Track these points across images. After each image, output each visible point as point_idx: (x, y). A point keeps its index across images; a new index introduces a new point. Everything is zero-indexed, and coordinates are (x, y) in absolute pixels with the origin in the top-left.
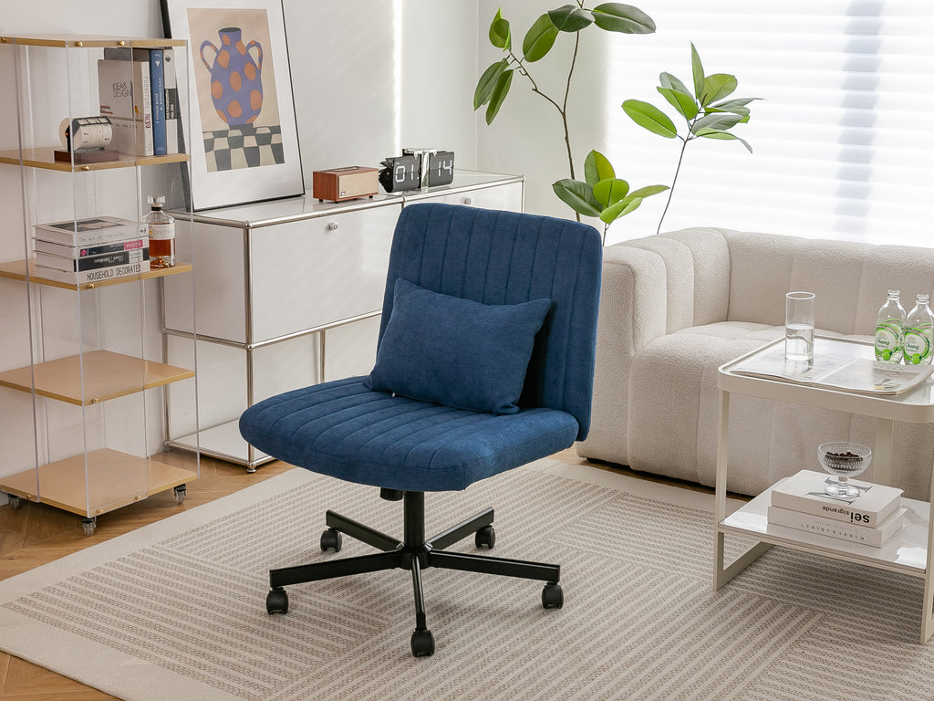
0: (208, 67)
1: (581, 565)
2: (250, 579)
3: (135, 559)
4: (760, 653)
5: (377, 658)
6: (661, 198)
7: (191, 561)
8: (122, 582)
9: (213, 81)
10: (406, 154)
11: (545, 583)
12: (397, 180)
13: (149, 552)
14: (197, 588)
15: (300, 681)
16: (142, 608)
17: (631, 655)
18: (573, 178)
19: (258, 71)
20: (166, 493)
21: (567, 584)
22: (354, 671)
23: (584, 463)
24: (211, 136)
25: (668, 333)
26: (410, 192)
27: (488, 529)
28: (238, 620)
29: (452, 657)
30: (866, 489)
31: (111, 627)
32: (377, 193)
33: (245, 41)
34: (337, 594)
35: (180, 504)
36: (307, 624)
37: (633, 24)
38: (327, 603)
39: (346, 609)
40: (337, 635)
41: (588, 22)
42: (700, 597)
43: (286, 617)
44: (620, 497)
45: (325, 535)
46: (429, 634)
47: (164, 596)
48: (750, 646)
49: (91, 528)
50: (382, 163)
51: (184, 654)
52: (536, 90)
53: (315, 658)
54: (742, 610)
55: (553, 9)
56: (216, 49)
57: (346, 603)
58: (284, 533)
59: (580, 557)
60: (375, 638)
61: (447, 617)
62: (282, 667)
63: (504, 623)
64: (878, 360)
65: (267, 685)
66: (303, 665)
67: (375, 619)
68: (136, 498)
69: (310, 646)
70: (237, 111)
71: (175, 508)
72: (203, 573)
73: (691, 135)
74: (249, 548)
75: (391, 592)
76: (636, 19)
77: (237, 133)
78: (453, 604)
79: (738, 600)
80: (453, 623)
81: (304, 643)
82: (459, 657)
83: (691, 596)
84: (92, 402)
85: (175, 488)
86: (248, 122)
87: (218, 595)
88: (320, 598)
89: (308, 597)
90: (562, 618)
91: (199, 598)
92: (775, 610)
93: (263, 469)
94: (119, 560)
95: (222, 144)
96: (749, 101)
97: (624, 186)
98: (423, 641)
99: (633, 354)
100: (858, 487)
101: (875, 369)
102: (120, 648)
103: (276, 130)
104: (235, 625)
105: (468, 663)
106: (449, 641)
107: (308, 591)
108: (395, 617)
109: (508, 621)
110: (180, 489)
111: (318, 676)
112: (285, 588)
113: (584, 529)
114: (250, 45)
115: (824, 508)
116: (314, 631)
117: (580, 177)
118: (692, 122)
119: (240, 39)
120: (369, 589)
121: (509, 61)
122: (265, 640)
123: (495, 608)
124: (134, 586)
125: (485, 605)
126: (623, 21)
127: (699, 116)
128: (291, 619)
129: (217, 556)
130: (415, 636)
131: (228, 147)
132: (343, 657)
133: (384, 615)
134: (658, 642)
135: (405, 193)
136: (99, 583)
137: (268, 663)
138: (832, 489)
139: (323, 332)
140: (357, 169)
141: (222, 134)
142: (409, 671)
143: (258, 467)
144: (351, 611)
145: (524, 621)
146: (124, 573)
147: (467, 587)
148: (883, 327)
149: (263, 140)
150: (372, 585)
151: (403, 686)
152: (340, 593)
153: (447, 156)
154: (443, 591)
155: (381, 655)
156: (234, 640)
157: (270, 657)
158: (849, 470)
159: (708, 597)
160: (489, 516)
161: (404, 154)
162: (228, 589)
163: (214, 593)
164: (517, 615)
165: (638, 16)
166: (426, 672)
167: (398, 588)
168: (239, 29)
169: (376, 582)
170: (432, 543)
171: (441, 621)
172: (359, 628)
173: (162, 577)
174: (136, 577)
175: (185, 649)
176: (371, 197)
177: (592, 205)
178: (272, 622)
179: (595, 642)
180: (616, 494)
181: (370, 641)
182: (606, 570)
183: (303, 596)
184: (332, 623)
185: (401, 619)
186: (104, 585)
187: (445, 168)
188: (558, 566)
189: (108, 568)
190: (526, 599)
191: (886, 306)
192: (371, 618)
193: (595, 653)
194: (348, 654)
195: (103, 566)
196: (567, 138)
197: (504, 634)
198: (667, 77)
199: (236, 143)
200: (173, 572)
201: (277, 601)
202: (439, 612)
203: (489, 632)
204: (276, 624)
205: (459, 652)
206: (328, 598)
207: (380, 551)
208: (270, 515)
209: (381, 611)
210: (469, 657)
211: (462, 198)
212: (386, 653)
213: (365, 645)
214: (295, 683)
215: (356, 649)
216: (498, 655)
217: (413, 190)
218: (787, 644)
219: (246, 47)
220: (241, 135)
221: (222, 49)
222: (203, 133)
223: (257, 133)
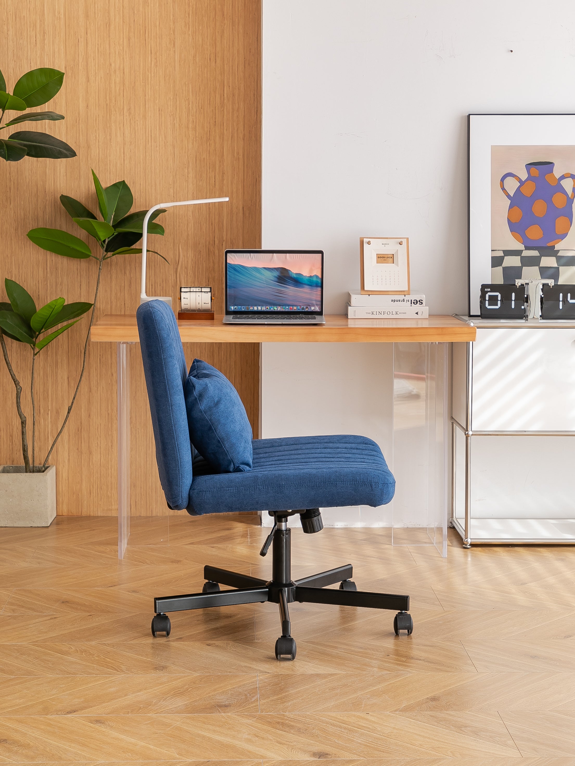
0: (508, 196)
9: (511, 207)
19: (570, 200)
24: (500, 254)
33: (557, 173)
56: (520, 180)
70: (535, 234)
77: (535, 253)
86: (549, 245)
95: (512, 262)
114: (563, 177)
119: (553, 172)
131: (520, 265)
141: (508, 253)
168: (552, 163)
199: (531, 262)
219: (557, 178)
220: (539, 255)
221: (526, 180)
222: (492, 250)
223: (558, 255)
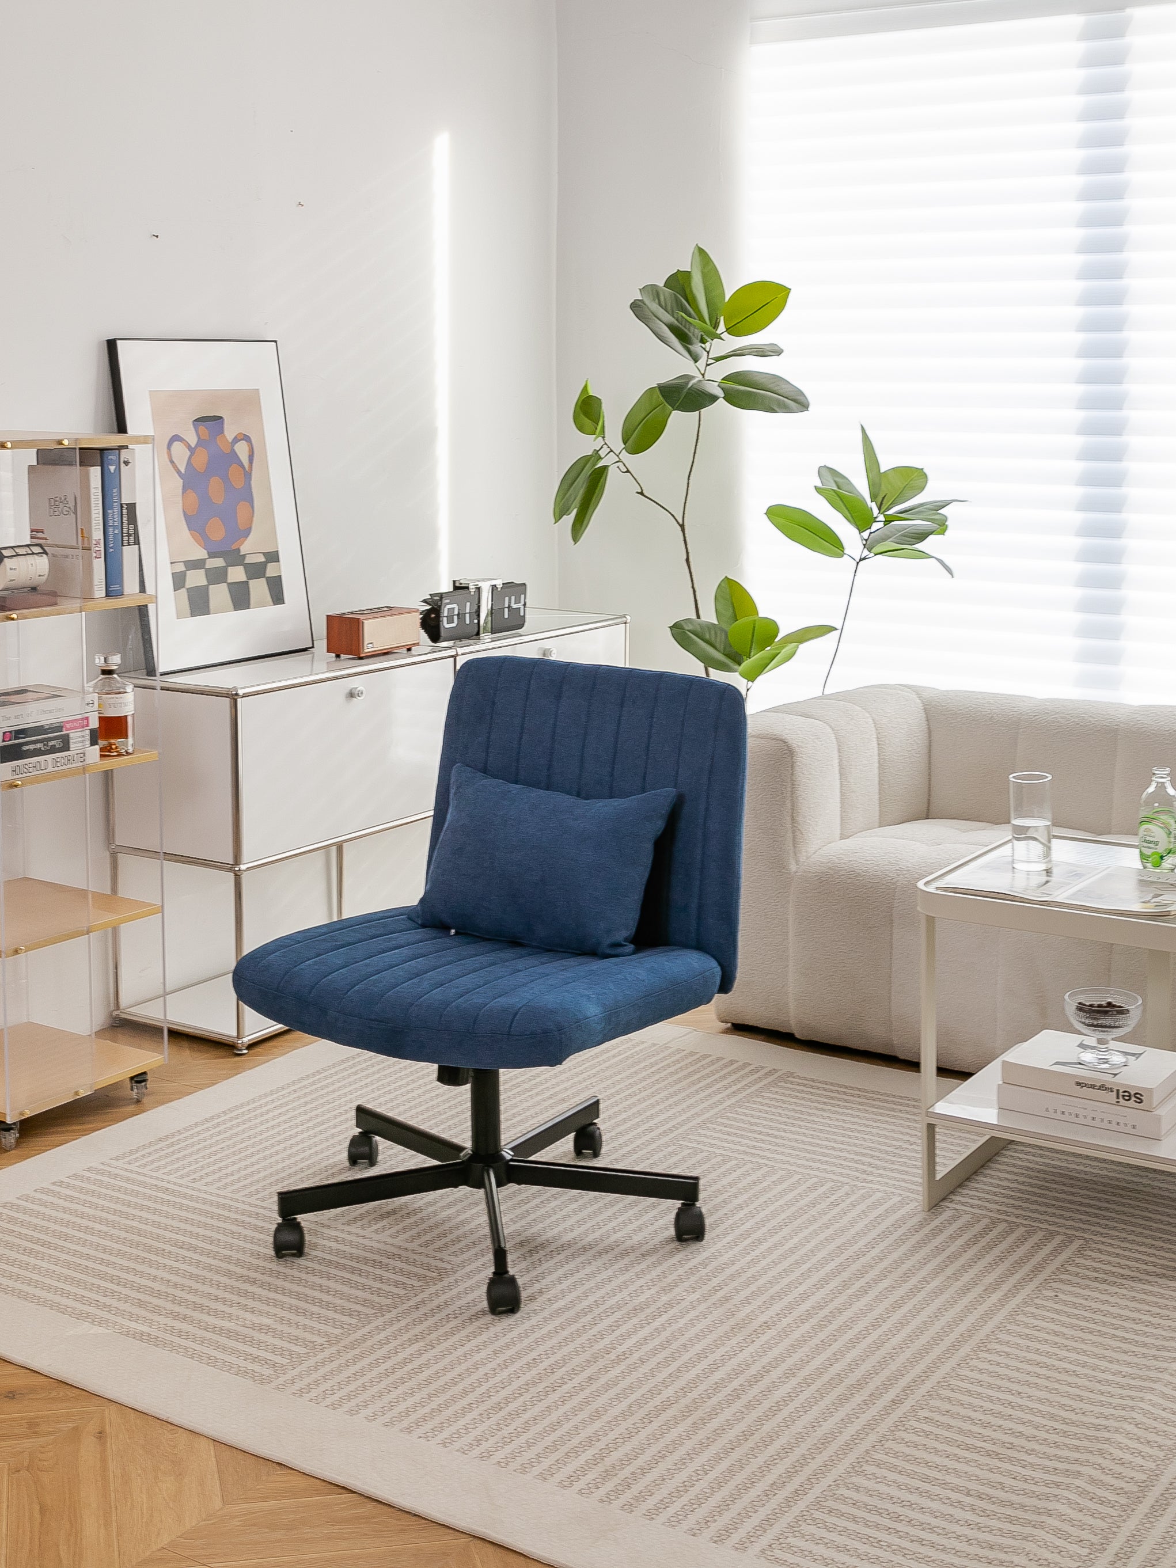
0: (179, 472)
1: (729, 1178)
2: (247, 1208)
3: (77, 1183)
4: (995, 1297)
5: (438, 1317)
6: (824, 644)
7: (160, 1184)
8: (61, 1215)
9: (184, 491)
10: (458, 588)
11: (678, 1203)
12: (445, 624)
13: (99, 1172)
14: (170, 1222)
15: (327, 1353)
16: (92, 1252)
17: (806, 1305)
18: (698, 617)
19: (248, 475)
20: (115, 1086)
21: (709, 1206)
22: (406, 1337)
23: (726, 1031)
24: (181, 568)
25: (843, 837)
26: (465, 642)
27: (592, 1128)
28: (232, 1268)
29: (546, 1313)
30: (1138, 1056)
31: (48, 1281)
32: (417, 644)
33: (230, 432)
34: (375, 1227)
35: (138, 1101)
36: (333, 1271)
37: (778, 400)
38: (360, 1240)
39: (388, 1248)
40: (379, 1285)
41: (714, 398)
42: (903, 1220)
43: (301, 1261)
44: (781, 1079)
45: (354, 1142)
46: (513, 1280)
47: (123, 1234)
48: (979, 1289)
49: (12, 1137)
50: (425, 601)
51: (156, 1317)
52: (642, 493)
53: (346, 1319)
54: (965, 1237)
55: (663, 380)
56: (189, 447)
57: (390, 1240)
58: (293, 1141)
59: (728, 1166)
60: (433, 1289)
61: (536, 1257)
62: (299, 1333)
63: (621, 1264)
64: (1145, 867)
65: (278, 1359)
66: (330, 1330)
67: (433, 1262)
68: (76, 1093)
69: (338, 1302)
70: (217, 532)
71: (131, 1108)
72: (178, 1200)
73: (866, 552)
74: (243, 1163)
75: (454, 1222)
76: (781, 392)
77: (219, 562)
78: (544, 1238)
79: (959, 1223)
80: (545, 1266)
81: (330, 1299)
82: (558, 1312)
83: (892, 1219)
84: (16, 952)
85: (132, 1078)
86: (234, 547)
87: (201, 1231)
88: (350, 1233)
89: (333, 1233)
90: (705, 1255)
91: (174, 1236)
92: (1012, 1237)
93: (257, 1050)
94: (54, 1184)
95: (196, 578)
96: (945, 504)
97: (772, 628)
98: (502, 1290)
99: (793, 867)
100: (1126, 1054)
101: (1141, 881)
102: (63, 1310)
103: (273, 557)
104: (228, 1273)
105: (570, 1322)
106: (541, 1292)
107: (333, 1224)
108: (462, 1258)
109: (626, 1260)
110: (139, 1079)
111: (353, 1346)
112: (300, 1218)
113: (731, 1126)
114: (236, 440)
115: (1078, 1084)
116: (344, 1281)
117: (709, 616)
118: (866, 535)
119: (222, 432)
120: (422, 1219)
121: (602, 453)
122: (272, 1295)
123: (606, 1243)
124: (79, 1221)
125: (591, 1238)
126: (763, 395)
127: (875, 526)
128: (310, 1264)
129: (196, 1176)
130: (492, 1284)
131: (205, 583)
132: (388, 1316)
133: (444, 1255)
134: (845, 1285)
135: (458, 642)
136: (27, 1218)
137: (280, 1328)
138: (1088, 1057)
139: (340, 847)
140: (388, 611)
141: (195, 565)
142: (484, 1336)
143: (251, 1046)
144: (396, 1251)
145: (650, 1260)
146: (61, 1202)
147: (564, 1212)
148: (1149, 820)
149: (256, 571)
150: (424, 1214)
151: (477, 1357)
152: (380, 1225)
153: (516, 589)
154: (529, 1219)
155: (443, 1314)
156: (228, 1296)
157: (282, 1318)
158: (1110, 1027)
159: (915, 1220)
160: (593, 1109)
161: (456, 588)
162: (215, 1223)
163: (195, 1230)
164: (638, 1253)
165: (784, 389)
166: (510, 1336)
167: (462, 1217)
168: (221, 418)
169: (431, 1209)
170: (512, 1149)
171: (529, 1260)
172: (409, 1275)
173: (119, 1207)
174: (80, 1208)
175: (157, 1310)
176: (409, 650)
177: (728, 656)
178: (281, 1269)
179: (753, 1287)
180: (776, 1075)
181: (425, 1294)
182: (765, 1184)
183: (325, 1231)
184: (371, 1269)
185: (470, 1261)
186: (35, 1221)
187: (514, 606)
188: (697, 1178)
189: (38, 1195)
190: (651, 1229)
191: (1151, 789)
192: (426, 1260)
193: (755, 1304)
194: (394, 1313)
195: (33, 1194)
196: (687, 560)
197: (622, 1279)
198: (827, 472)
199: (217, 576)
200: (133, 1199)
201: (289, 1237)
202: (525, 1249)
203: (599, 1278)
204: (288, 1271)
205: (556, 1306)
206: (362, 1232)
207: (436, 1163)
208: (271, 1115)
209: (440, 1249)
210: (571, 1313)
211: (539, 649)
212: (449, 1310)
213: (418, 1299)
214: (321, 1356)
215: (406, 1306)
216: (613, 1309)
217: (469, 638)
218: (1032, 1285)
219: (230, 441)
220: (224, 564)
221: (197, 445)
222: (172, 563)
223: (246, 562)
